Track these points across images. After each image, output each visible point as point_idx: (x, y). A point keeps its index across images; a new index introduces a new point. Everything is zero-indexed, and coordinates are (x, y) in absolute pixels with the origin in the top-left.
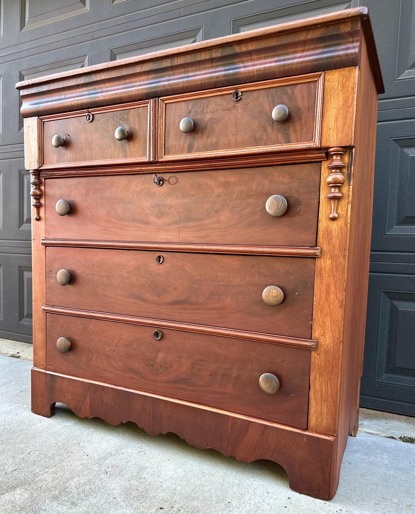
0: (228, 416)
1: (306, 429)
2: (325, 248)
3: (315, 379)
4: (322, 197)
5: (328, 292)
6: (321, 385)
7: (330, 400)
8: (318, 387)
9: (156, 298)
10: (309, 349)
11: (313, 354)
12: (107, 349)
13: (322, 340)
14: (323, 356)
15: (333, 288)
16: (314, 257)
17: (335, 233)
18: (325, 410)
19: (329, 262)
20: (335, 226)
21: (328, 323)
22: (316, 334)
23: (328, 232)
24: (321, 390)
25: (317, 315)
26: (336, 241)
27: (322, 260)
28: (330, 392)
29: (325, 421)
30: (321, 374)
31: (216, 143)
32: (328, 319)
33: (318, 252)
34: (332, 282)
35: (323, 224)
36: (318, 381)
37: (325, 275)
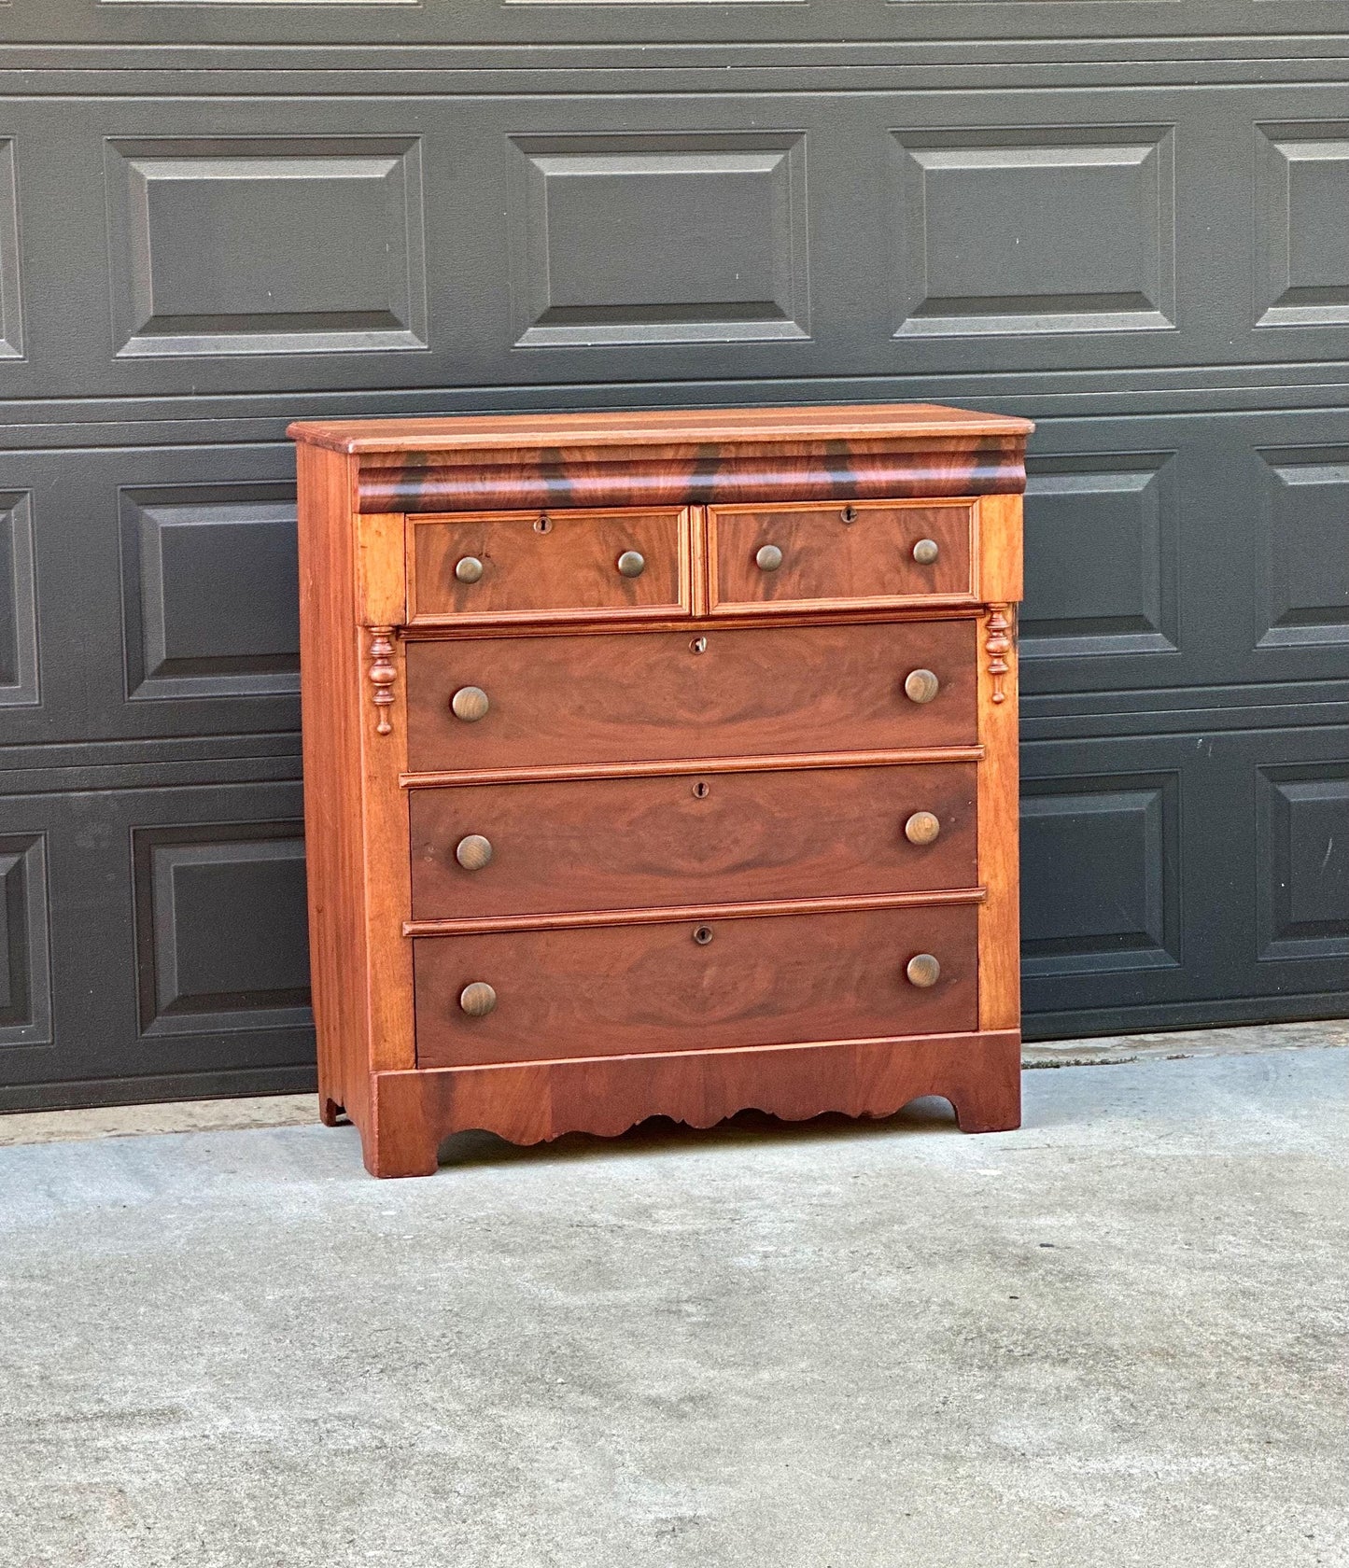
0: (855, 1045)
1: (977, 1030)
2: (990, 745)
3: (986, 947)
4: (980, 670)
5: (997, 810)
6: (994, 954)
7: (1009, 974)
8: (990, 958)
9: (696, 865)
10: (975, 903)
11: (982, 909)
12: (584, 986)
13: (992, 885)
14: (995, 910)
15: (1003, 804)
16: (974, 762)
17: (1001, 722)
18: (1002, 991)
19: (996, 766)
20: (999, 712)
21: (999, 857)
22: (984, 877)
23: (992, 720)
24: (995, 961)
25: (983, 848)
26: (1003, 734)
27: (986, 763)
28: (1007, 964)
29: (1003, 1009)
30: (994, 938)
31: (817, 586)
32: (999, 852)
33: (981, 752)
34: (1001, 794)
35: (984, 710)
36: (989, 950)
37: (991, 785)
